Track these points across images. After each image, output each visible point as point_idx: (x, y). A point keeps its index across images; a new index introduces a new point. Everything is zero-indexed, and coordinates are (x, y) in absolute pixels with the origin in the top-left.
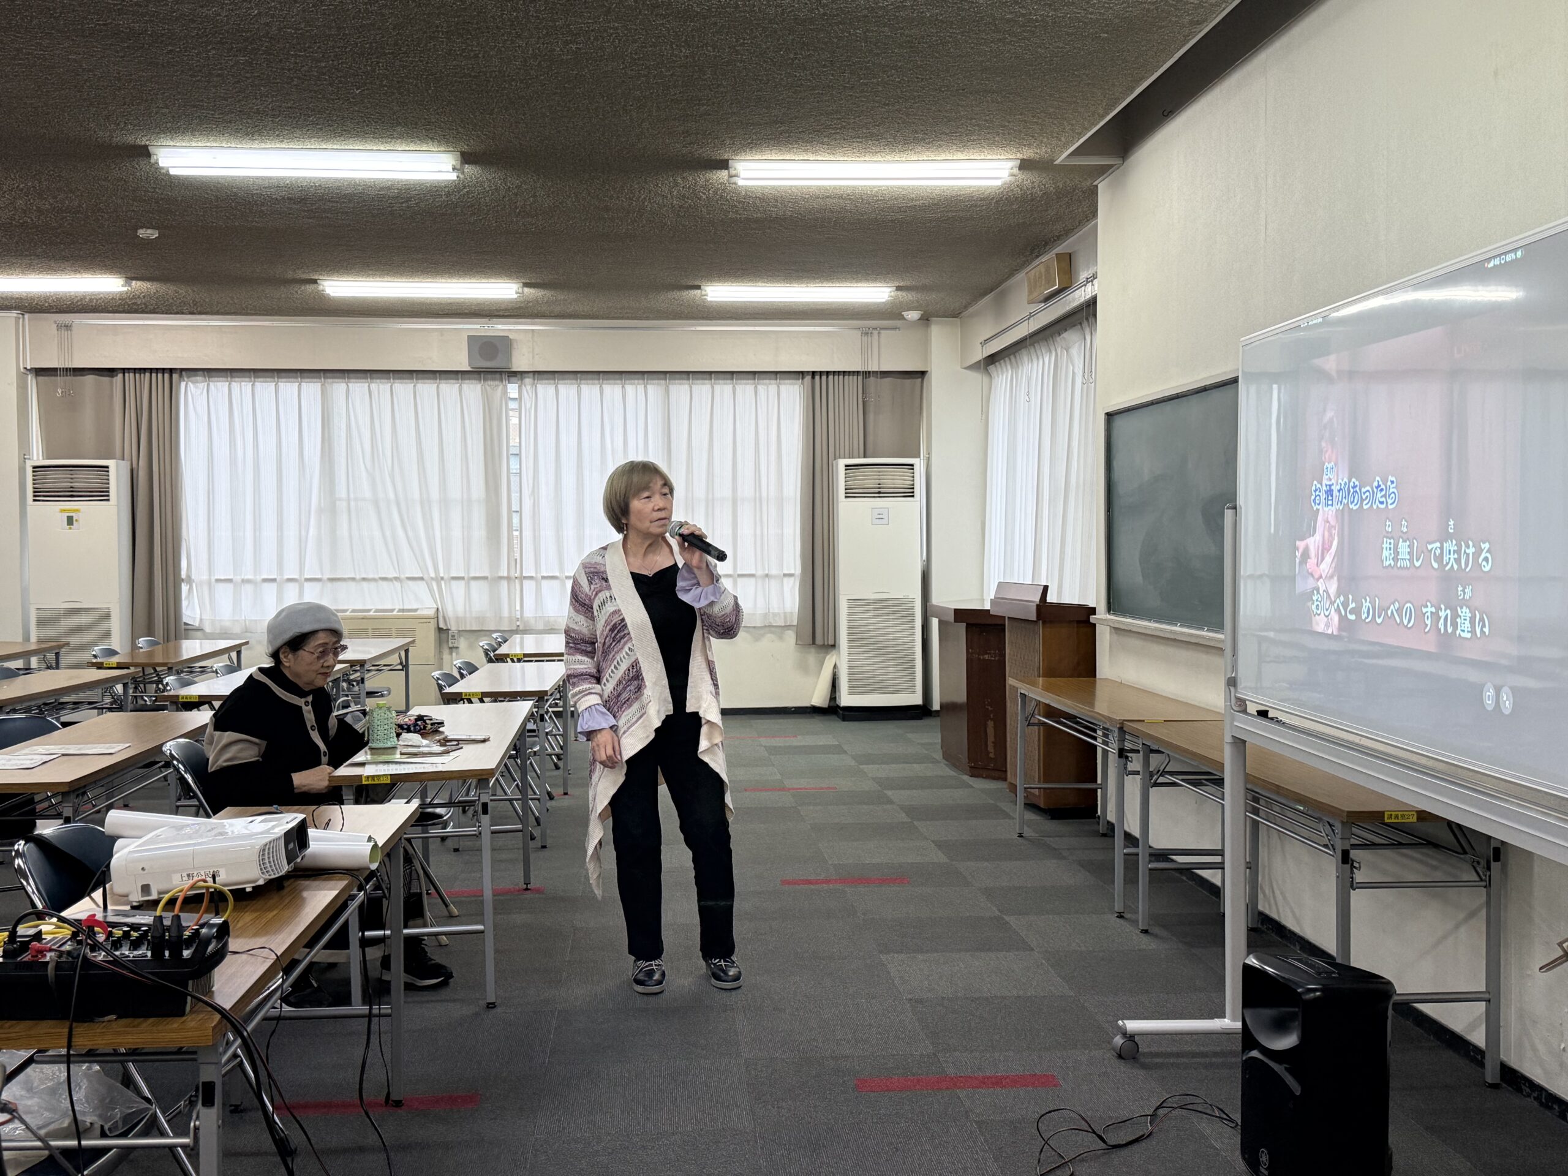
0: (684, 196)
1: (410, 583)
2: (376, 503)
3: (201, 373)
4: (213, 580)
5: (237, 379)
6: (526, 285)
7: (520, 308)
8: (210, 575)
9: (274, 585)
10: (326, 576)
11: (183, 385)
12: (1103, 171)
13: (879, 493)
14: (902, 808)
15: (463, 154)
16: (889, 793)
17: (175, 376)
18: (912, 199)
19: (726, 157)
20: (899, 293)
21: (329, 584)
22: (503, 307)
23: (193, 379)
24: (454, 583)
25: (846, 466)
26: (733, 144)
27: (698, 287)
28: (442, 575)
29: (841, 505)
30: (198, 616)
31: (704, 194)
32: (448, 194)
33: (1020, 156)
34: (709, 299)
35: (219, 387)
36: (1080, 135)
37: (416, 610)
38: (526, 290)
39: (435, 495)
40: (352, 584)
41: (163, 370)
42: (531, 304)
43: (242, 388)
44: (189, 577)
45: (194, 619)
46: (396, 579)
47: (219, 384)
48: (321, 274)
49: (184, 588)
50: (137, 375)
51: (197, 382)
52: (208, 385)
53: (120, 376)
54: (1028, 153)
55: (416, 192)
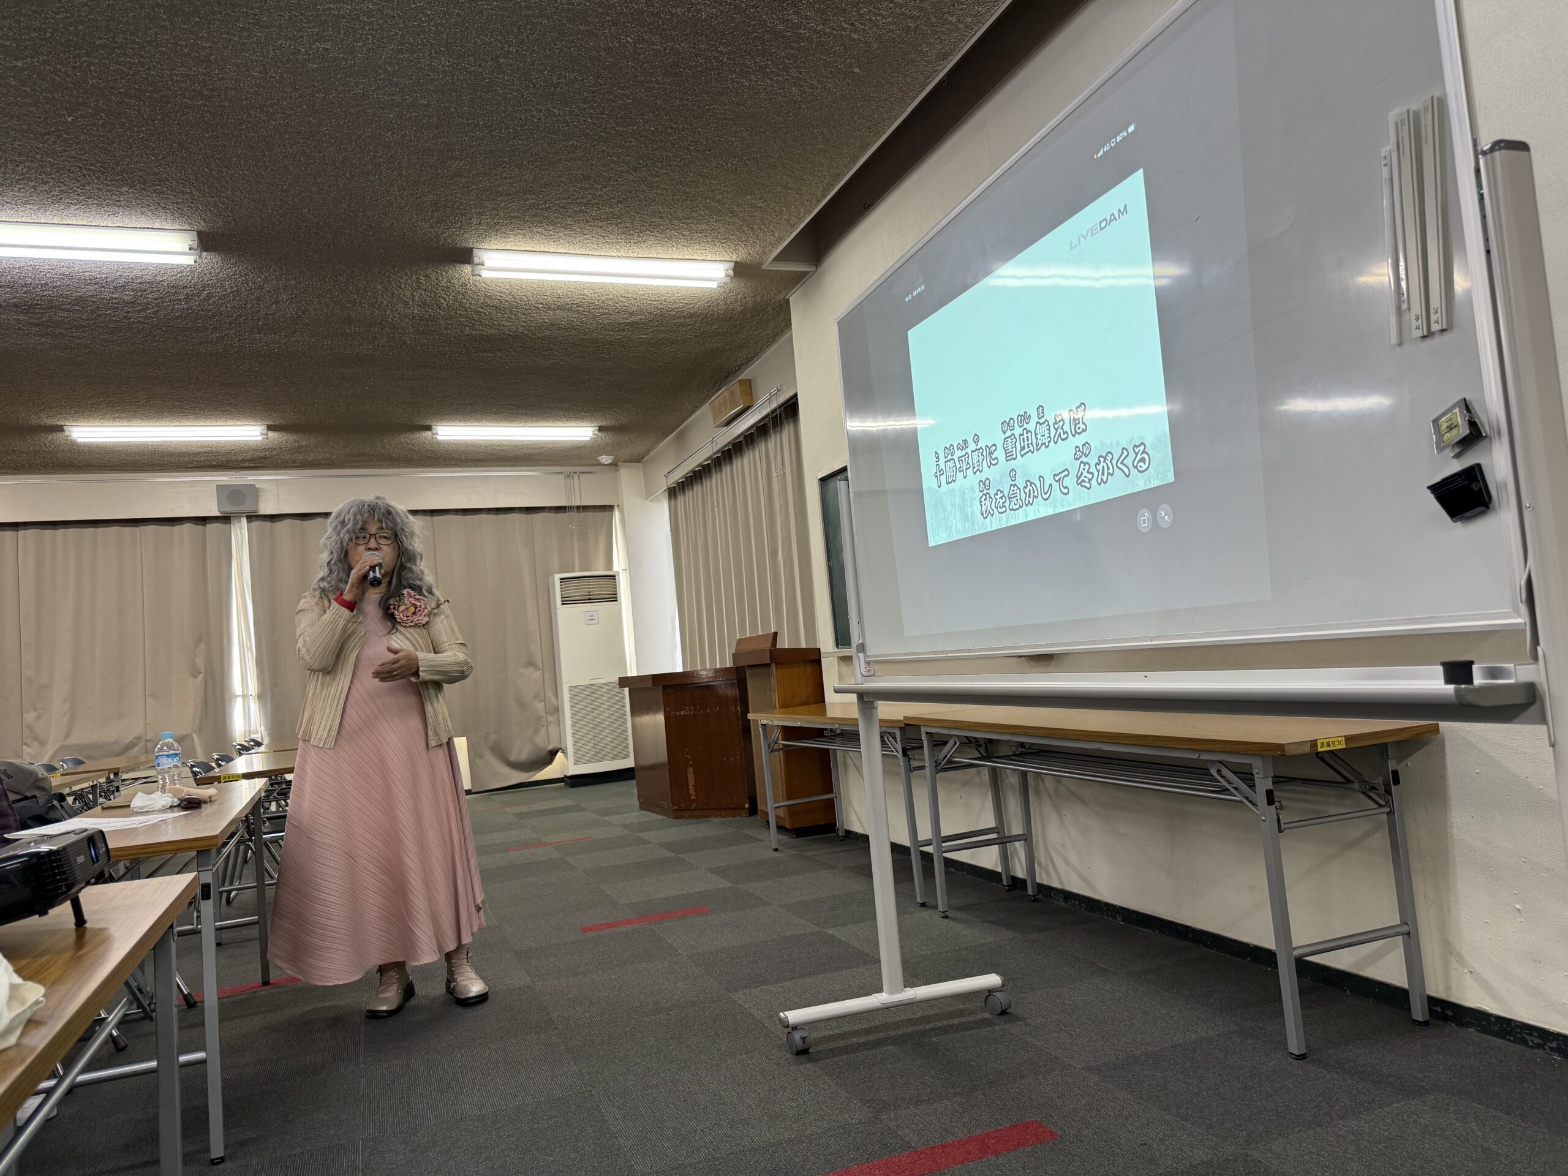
0: (425, 304)
6: (270, 428)
7: (265, 458)
12: (797, 279)
13: (589, 599)
14: (662, 845)
15: (200, 235)
16: (642, 835)
18: (632, 314)
19: (471, 246)
20: (600, 434)
22: (249, 456)
25: (561, 579)
26: (480, 223)
27: (429, 428)
29: (558, 611)
31: (445, 300)
32: (188, 297)
33: (735, 257)
34: (439, 438)
36: (793, 226)
38: (271, 434)
42: (274, 453)
48: (66, 418)
54: (742, 254)
55: (154, 296)
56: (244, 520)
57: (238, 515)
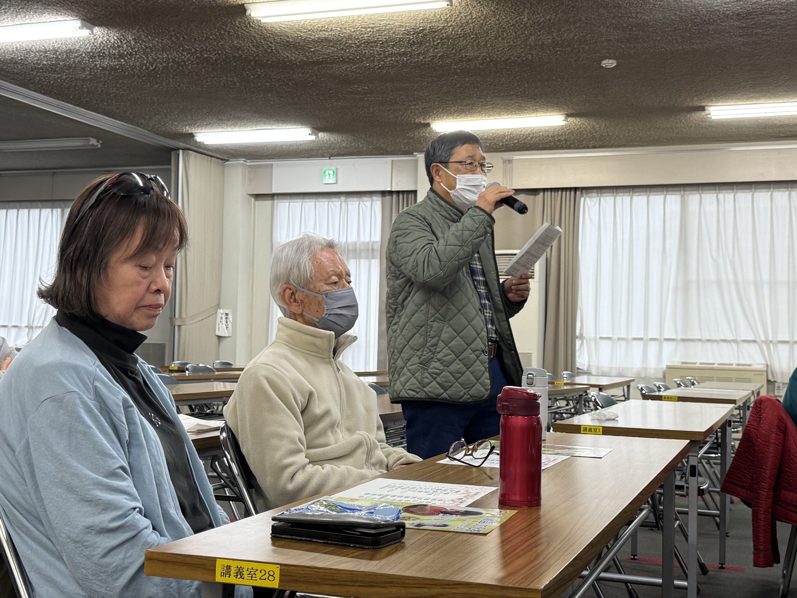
1: (745, 345)
2: (719, 283)
3: (595, 191)
4: (598, 338)
5: (620, 194)
8: (596, 334)
9: (641, 343)
10: (679, 337)
11: (582, 199)
17: (578, 193)
21: (681, 344)
23: (590, 195)
24: (780, 346)
28: (771, 339)
30: (586, 363)
35: (608, 200)
37: (750, 365)
39: (766, 277)
40: (699, 344)
41: (570, 189)
43: (624, 200)
44: (581, 335)
45: (584, 365)
46: (735, 341)
47: (608, 198)
49: (578, 342)
50: (553, 193)
51: (592, 197)
52: (600, 199)
53: (542, 194)
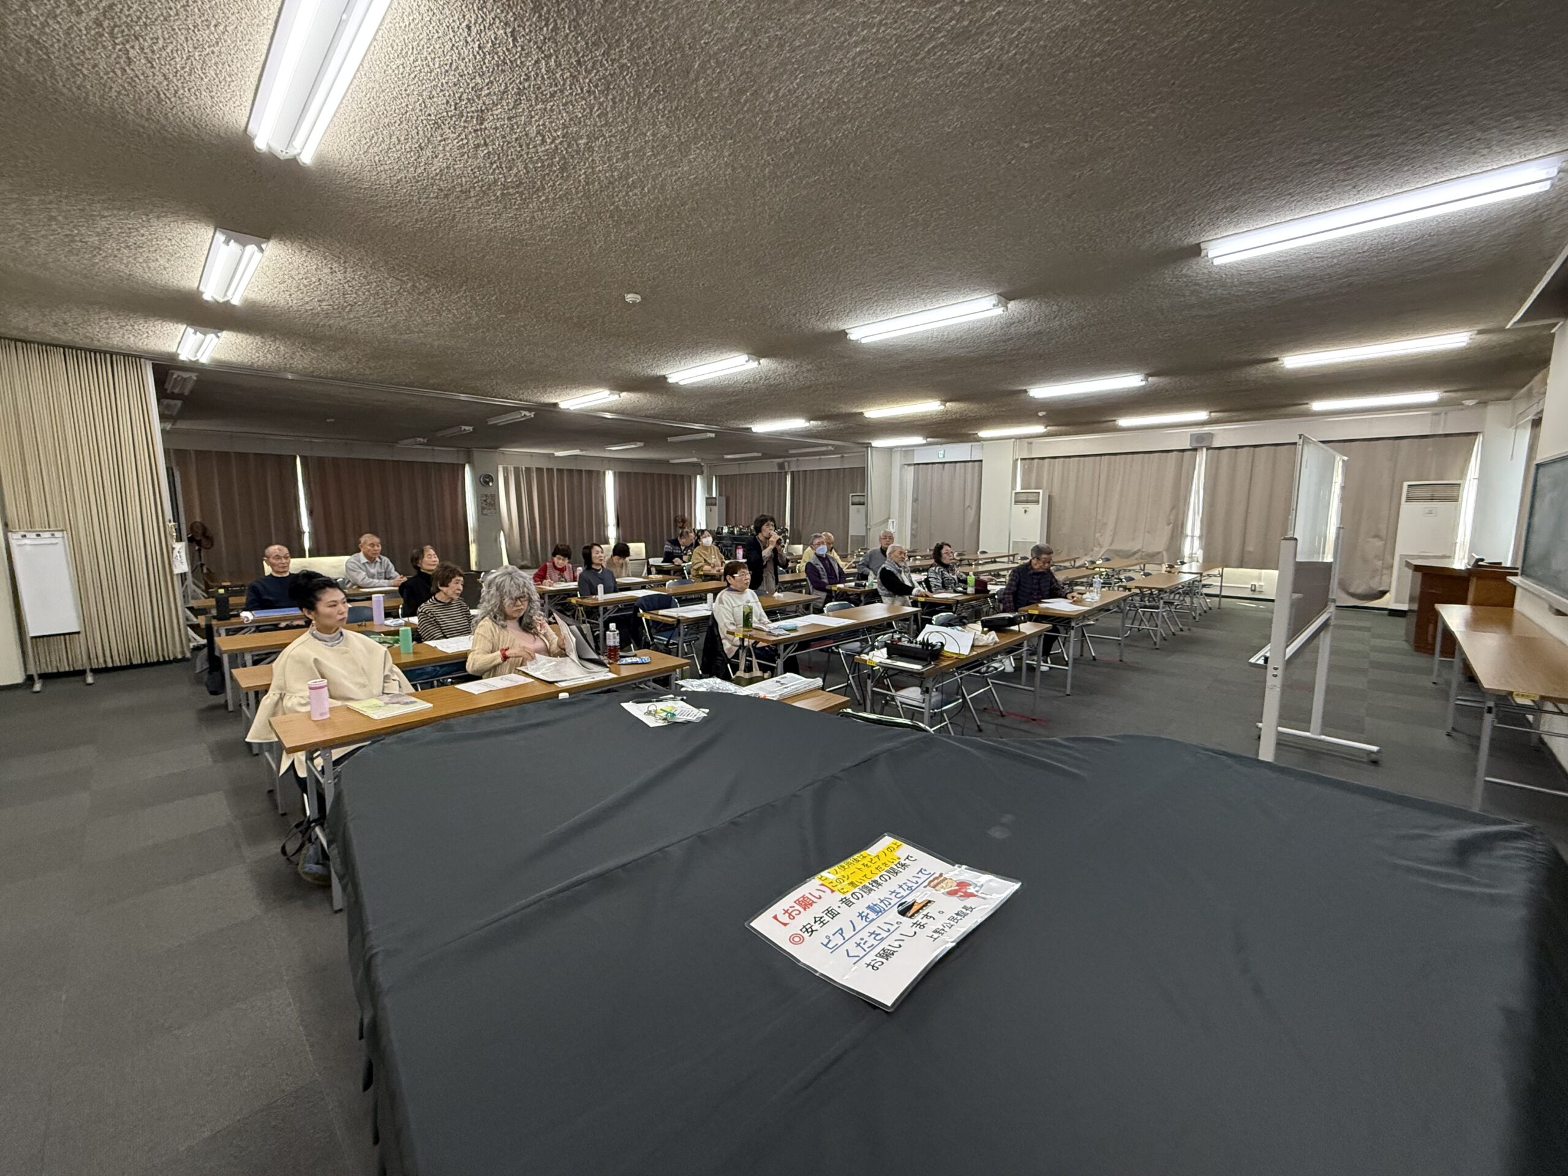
6: (1210, 412)
7: (1214, 421)
13: (1432, 500)
15: (1146, 374)
19: (1274, 358)
20: (1448, 394)
25: (1410, 486)
26: (1273, 352)
27: (1307, 404)
29: (1402, 506)
33: (1473, 329)
34: (1314, 408)
36: (1515, 313)
38: (1212, 414)
42: (1219, 419)
48: (1115, 419)
54: (1479, 327)
56: (1205, 449)
57: (1202, 448)
